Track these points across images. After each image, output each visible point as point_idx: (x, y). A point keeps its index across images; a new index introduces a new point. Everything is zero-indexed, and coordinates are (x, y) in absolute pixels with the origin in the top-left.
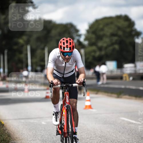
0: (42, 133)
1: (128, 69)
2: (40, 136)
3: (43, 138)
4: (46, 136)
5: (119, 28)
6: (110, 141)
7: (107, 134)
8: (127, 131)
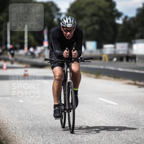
0: (19, 111)
1: (108, 50)
2: (17, 114)
3: (20, 116)
4: (24, 114)
5: (100, 9)
6: (87, 121)
7: (84, 114)
8: (105, 112)
